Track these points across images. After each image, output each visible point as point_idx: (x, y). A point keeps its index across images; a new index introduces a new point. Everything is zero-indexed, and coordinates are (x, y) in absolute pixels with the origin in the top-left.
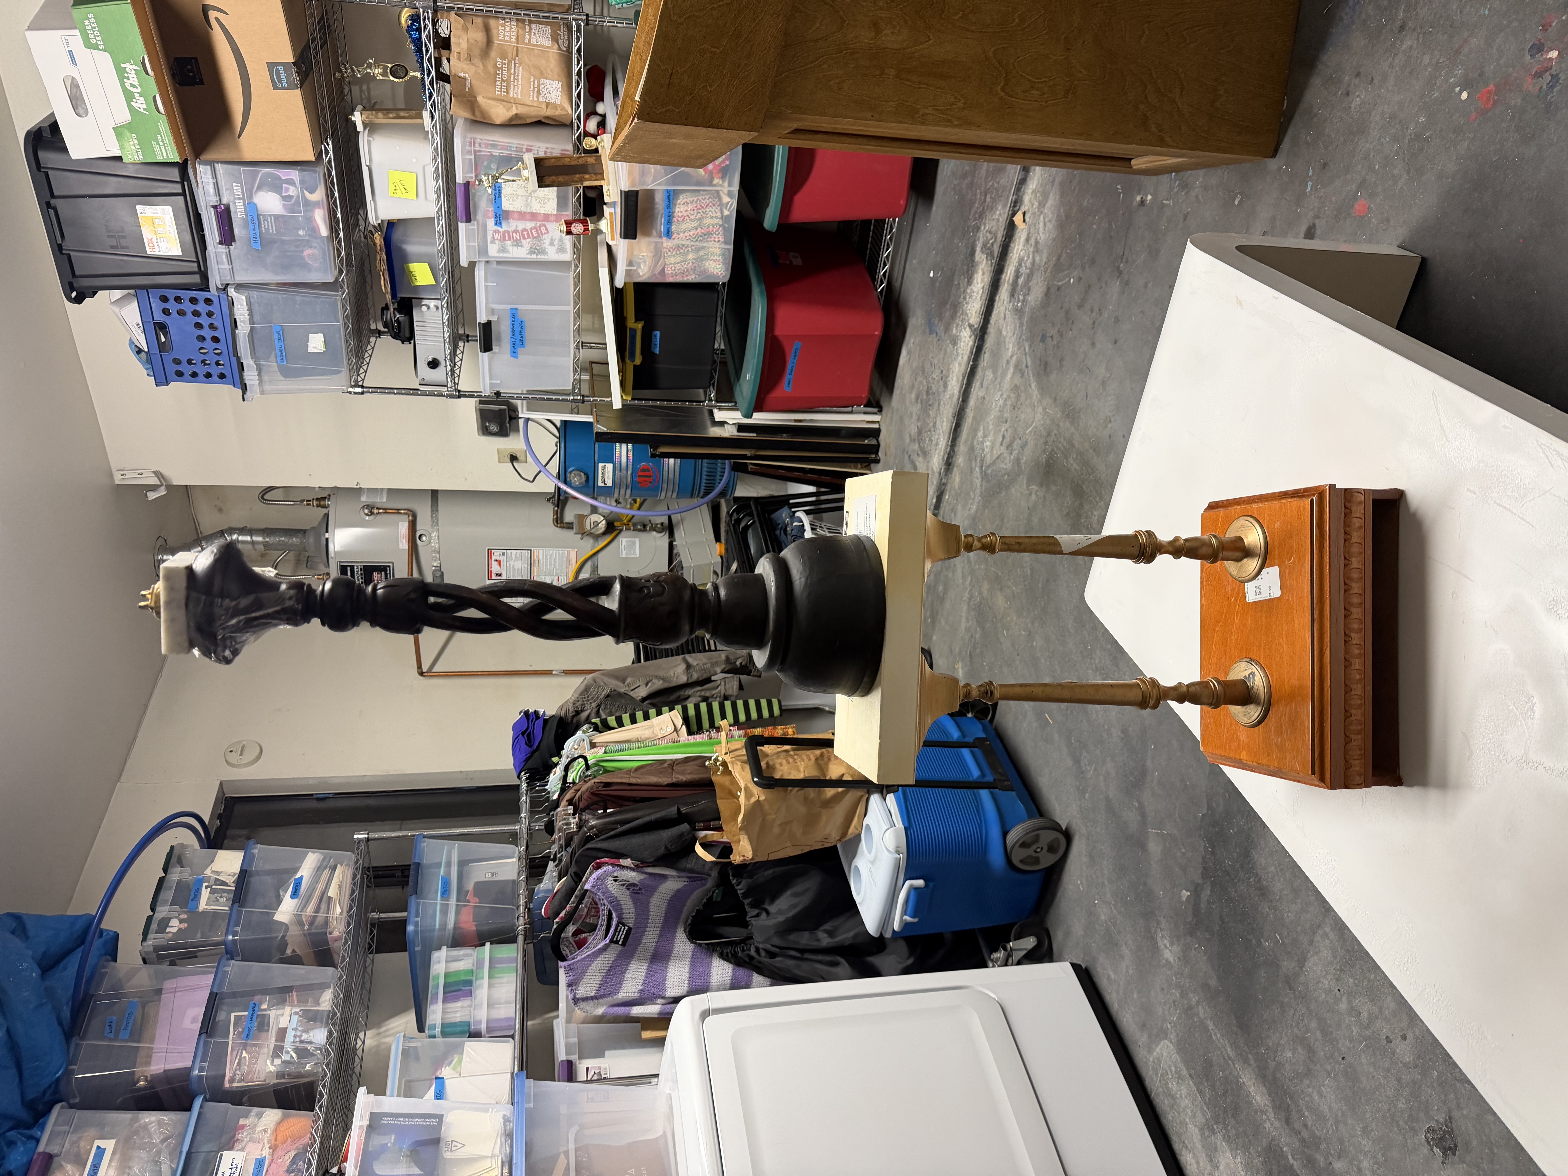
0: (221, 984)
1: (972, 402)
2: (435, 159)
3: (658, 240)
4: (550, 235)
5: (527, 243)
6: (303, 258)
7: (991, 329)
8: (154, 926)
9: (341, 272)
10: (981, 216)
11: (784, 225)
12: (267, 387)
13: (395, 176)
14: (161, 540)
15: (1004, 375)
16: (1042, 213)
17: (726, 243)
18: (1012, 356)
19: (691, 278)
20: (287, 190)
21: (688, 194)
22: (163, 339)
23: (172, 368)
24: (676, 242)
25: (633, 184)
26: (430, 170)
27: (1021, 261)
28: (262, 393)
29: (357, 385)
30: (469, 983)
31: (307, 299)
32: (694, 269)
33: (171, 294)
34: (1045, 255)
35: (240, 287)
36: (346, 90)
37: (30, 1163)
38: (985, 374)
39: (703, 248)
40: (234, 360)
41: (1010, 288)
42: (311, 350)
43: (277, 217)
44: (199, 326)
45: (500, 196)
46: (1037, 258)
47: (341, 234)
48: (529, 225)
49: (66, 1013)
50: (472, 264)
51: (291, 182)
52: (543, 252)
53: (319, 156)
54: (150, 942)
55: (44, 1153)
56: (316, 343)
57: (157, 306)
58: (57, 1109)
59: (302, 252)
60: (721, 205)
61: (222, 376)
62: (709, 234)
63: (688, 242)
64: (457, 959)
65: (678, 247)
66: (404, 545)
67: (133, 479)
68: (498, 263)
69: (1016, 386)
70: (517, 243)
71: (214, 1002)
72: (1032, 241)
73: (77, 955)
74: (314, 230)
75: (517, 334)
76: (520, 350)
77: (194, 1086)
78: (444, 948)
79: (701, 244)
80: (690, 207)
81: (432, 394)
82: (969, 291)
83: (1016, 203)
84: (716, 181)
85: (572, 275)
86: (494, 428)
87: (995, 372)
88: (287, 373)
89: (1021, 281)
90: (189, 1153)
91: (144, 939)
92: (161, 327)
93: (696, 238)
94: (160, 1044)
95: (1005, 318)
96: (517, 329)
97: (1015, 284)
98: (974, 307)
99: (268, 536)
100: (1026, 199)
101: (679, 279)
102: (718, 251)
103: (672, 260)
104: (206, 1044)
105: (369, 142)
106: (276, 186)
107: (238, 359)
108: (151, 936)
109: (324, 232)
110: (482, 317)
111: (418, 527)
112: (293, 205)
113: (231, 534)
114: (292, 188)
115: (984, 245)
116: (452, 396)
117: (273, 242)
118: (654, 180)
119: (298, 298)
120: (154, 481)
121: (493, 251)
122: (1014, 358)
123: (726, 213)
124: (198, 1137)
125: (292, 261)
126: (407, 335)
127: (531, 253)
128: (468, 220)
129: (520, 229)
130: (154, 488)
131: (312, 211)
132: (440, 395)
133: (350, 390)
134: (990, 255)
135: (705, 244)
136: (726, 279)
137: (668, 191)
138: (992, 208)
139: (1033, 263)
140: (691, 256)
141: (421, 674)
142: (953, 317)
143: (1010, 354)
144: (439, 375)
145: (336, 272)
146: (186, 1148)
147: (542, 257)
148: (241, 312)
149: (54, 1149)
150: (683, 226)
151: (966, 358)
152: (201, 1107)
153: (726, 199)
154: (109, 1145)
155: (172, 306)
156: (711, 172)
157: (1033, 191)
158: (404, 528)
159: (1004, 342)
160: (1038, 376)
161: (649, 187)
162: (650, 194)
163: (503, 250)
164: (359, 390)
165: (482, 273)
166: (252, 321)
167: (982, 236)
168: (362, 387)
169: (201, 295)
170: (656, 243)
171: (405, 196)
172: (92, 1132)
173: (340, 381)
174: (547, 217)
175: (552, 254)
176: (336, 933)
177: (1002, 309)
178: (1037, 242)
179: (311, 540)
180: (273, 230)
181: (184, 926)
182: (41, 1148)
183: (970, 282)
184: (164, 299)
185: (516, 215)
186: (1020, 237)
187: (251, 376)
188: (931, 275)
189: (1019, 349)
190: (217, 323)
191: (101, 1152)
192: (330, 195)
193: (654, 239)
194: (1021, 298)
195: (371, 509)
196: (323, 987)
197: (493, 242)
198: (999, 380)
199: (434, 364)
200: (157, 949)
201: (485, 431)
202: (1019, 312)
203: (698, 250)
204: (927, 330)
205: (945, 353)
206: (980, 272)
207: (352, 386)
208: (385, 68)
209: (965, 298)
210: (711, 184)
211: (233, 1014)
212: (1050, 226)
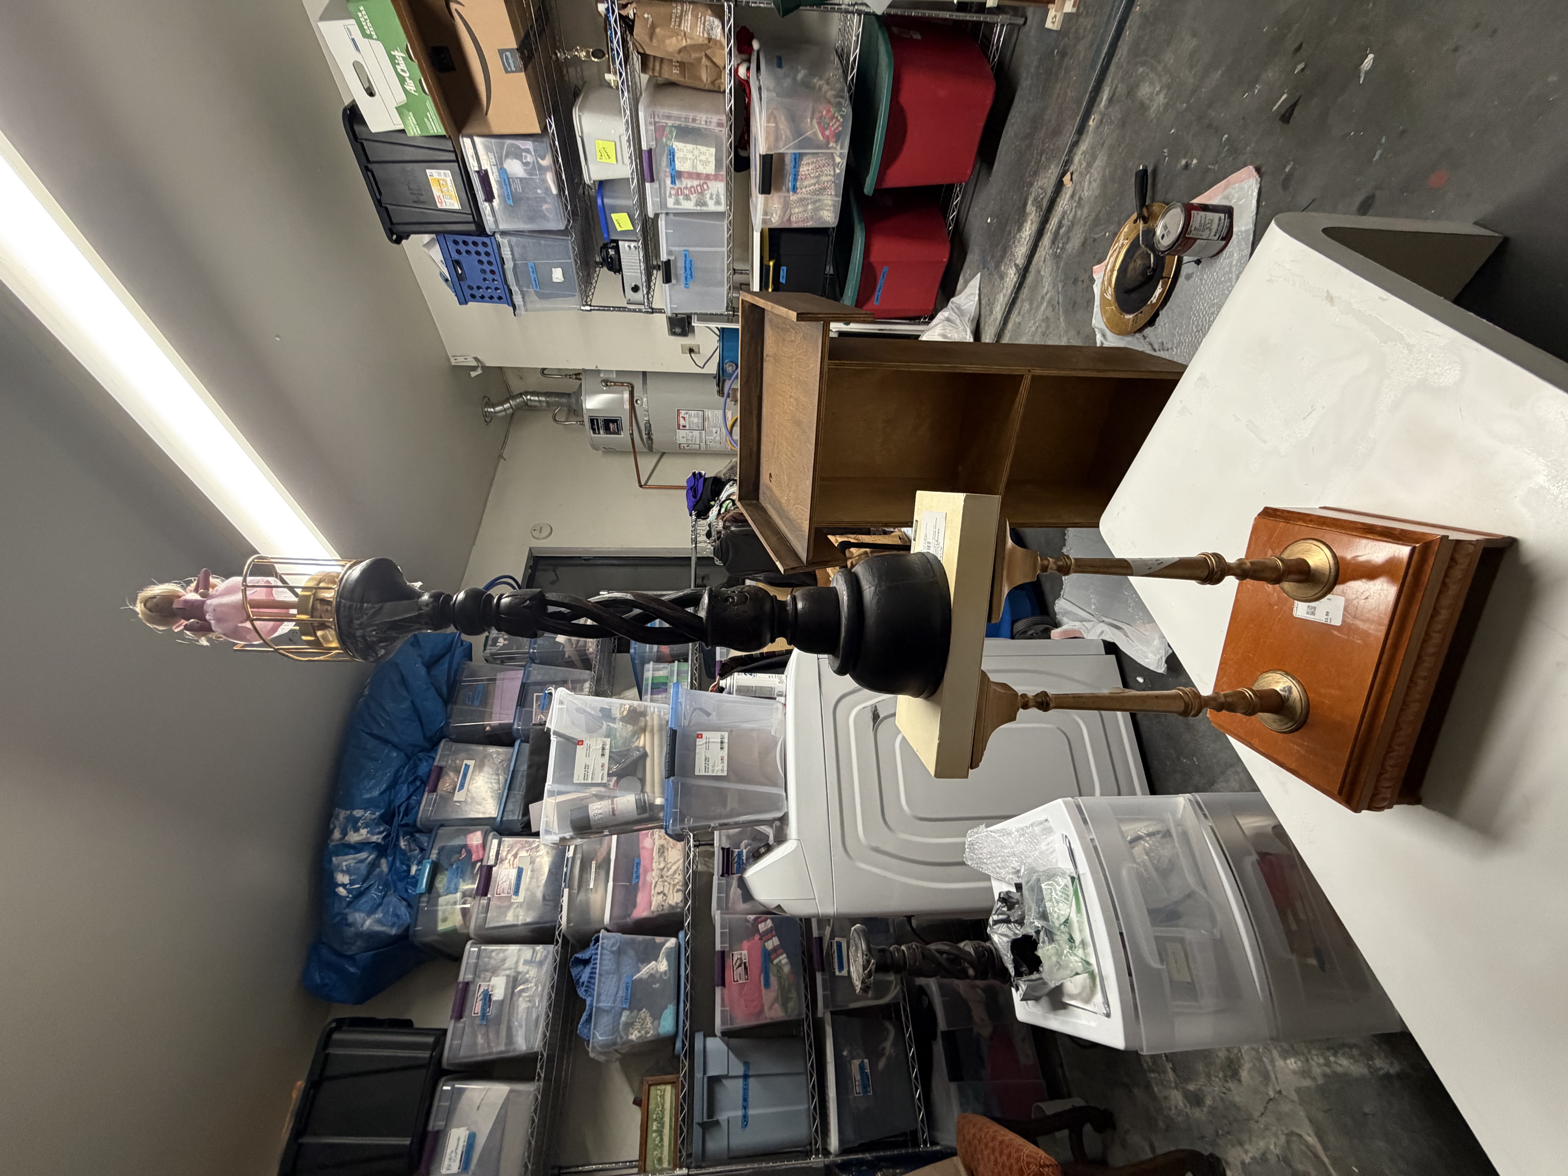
0: (528, 677)
1: (1010, 326)
2: (627, 130)
3: (787, 194)
4: (710, 191)
5: (694, 197)
6: (542, 211)
7: (1033, 269)
8: (490, 642)
9: (569, 221)
10: (1036, 173)
11: (879, 191)
12: (529, 306)
13: (600, 144)
14: (486, 399)
15: (1038, 307)
16: (1088, 172)
17: (836, 195)
18: (1046, 293)
19: (810, 224)
20: (526, 157)
21: (810, 156)
22: (460, 272)
23: (468, 292)
24: (799, 196)
25: (769, 149)
26: (625, 138)
27: (1064, 213)
28: (526, 310)
29: (587, 305)
30: (666, 684)
31: (548, 243)
32: (812, 218)
33: (460, 238)
34: (1086, 210)
35: (504, 233)
36: (565, 72)
37: (430, 771)
38: (1023, 305)
39: (819, 200)
40: (506, 287)
41: (1051, 237)
42: (555, 280)
43: (521, 179)
44: (481, 262)
45: (674, 161)
46: (1079, 212)
47: (567, 193)
48: (696, 183)
49: (444, 690)
50: (657, 216)
51: (527, 151)
52: (705, 204)
53: (544, 129)
54: (488, 651)
55: (437, 766)
56: (557, 275)
57: (452, 248)
58: (444, 740)
59: (541, 206)
60: (835, 165)
61: (500, 298)
62: (825, 189)
63: (809, 196)
64: (659, 670)
65: (801, 200)
66: (627, 406)
67: (461, 361)
68: (675, 214)
69: (1047, 318)
70: (687, 198)
71: (524, 686)
72: (1077, 198)
73: (447, 658)
74: (548, 189)
75: (688, 269)
76: (690, 282)
77: (515, 735)
78: (652, 663)
79: (818, 197)
80: (811, 167)
81: (634, 311)
82: (1018, 237)
83: (1068, 162)
84: (831, 145)
85: (726, 222)
86: (678, 330)
87: (1031, 304)
88: (542, 296)
89: (1062, 231)
90: (513, 772)
91: (485, 649)
92: (457, 263)
93: (815, 193)
94: (496, 709)
95: (1044, 261)
96: (688, 266)
97: (1056, 234)
98: (1021, 251)
99: (548, 397)
100: (1076, 159)
101: (801, 225)
102: (830, 203)
103: (796, 210)
104: (520, 712)
105: (580, 117)
106: (517, 154)
107: (508, 286)
108: (488, 648)
109: (555, 191)
110: (664, 257)
111: (635, 395)
112: (531, 169)
113: (526, 396)
114: (529, 156)
115: (1035, 199)
116: (647, 312)
117: (521, 199)
118: (785, 146)
119: (543, 242)
120: (474, 364)
121: (670, 203)
122: (1049, 295)
123: (838, 171)
124: (518, 763)
125: (535, 214)
126: (618, 267)
127: (697, 205)
128: (652, 180)
129: (689, 186)
130: (474, 368)
131: (545, 174)
132: (640, 311)
133: (583, 308)
134: (1039, 207)
135: (821, 197)
136: (835, 225)
137: (795, 154)
138: (1046, 168)
139: (1075, 216)
140: (810, 207)
141: (641, 486)
142: (1003, 257)
143: (1045, 291)
144: (639, 296)
145: (566, 222)
146: (511, 769)
147: (705, 209)
148: (506, 253)
149: (443, 764)
150: (806, 183)
151: (1009, 291)
152: (519, 746)
153: (838, 160)
154: (471, 763)
155: (462, 248)
156: (828, 137)
157: (1084, 153)
158: (626, 396)
159: (1042, 280)
160: (1066, 312)
161: (781, 151)
162: (782, 156)
163: (677, 202)
164: (588, 308)
165: (663, 222)
166: (514, 259)
167: (1035, 190)
168: (590, 306)
169: (479, 240)
170: (785, 197)
171: (609, 161)
172: (463, 755)
173: (574, 302)
174: (708, 177)
175: (712, 207)
176: (591, 650)
177: (1044, 253)
178: (1080, 198)
179: (574, 400)
180: (520, 190)
181: (506, 642)
182: (436, 763)
183: (1019, 230)
184: (456, 242)
185: (686, 175)
186: (1066, 193)
187: (518, 299)
188: (989, 221)
189: (1053, 288)
190: (492, 259)
191: (467, 767)
192: (555, 161)
193: (783, 194)
194: (1060, 245)
195: (606, 382)
196: (585, 681)
197: (670, 196)
198: (1033, 311)
199: (635, 289)
200: (492, 655)
201: (673, 333)
202: (1057, 257)
203: (815, 202)
204: (981, 266)
205: (994, 285)
206: (1029, 222)
207: (584, 305)
208: (588, 52)
209: (1014, 243)
210: (827, 147)
211: (535, 695)
212: (1094, 185)
